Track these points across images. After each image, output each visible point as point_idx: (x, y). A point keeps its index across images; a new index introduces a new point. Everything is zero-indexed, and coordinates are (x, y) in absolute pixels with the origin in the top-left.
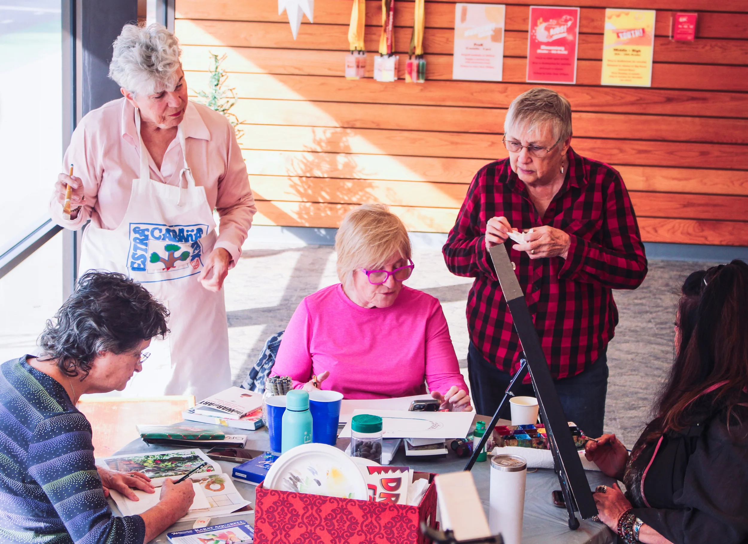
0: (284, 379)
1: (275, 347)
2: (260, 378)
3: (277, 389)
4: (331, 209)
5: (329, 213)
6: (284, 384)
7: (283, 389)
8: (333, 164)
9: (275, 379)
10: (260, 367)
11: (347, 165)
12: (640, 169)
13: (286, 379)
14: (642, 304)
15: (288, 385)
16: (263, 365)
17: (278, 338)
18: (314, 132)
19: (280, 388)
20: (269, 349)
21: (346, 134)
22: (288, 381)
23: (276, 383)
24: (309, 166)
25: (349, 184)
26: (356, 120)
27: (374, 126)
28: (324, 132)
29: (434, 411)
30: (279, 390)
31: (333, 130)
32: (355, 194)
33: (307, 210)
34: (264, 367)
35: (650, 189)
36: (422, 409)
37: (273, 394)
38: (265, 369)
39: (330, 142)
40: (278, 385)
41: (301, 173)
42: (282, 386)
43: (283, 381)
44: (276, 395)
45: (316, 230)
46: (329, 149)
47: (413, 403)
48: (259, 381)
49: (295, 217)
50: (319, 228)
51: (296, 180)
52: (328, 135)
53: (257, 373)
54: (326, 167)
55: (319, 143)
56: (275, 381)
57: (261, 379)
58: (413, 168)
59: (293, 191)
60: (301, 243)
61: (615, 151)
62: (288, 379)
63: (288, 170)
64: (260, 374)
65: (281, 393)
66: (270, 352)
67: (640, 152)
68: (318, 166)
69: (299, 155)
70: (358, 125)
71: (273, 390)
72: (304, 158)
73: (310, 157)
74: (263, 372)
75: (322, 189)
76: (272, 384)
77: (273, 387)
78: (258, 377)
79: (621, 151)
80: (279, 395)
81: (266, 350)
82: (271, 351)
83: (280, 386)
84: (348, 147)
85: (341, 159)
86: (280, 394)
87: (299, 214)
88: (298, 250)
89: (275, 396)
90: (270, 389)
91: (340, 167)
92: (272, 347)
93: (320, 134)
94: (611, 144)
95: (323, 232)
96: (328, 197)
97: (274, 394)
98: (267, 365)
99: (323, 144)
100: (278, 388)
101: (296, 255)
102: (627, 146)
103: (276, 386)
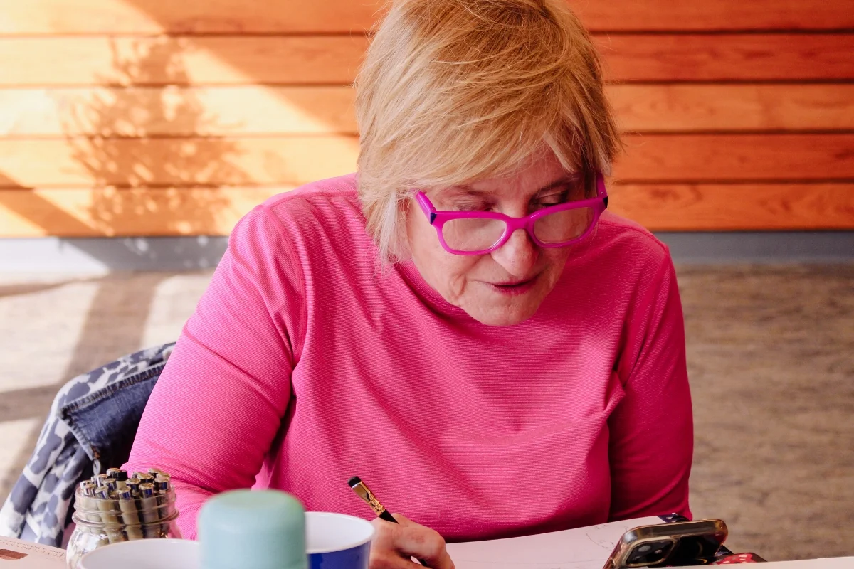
0: (143, 481)
1: (81, 412)
2: (44, 505)
3: (120, 519)
4: (155, 198)
5: (152, 206)
6: (145, 500)
7: (141, 517)
8: (156, 108)
9: (111, 481)
10: (43, 473)
11: (182, 110)
12: (751, 90)
13: (151, 481)
14: (800, 340)
15: (159, 501)
16: (50, 469)
17: (90, 385)
18: (113, 47)
19: (131, 515)
20: (64, 419)
21: (177, 49)
22: (158, 487)
23: (117, 497)
24: (108, 116)
25: (189, 148)
26: (195, 19)
27: (231, 28)
28: (135, 46)
29: (701, 563)
30: (126, 520)
31: (151, 42)
32: (202, 165)
33: (108, 204)
34: (52, 472)
35: (774, 126)
36: (659, 556)
37: (103, 536)
38: (57, 480)
39: (146, 65)
40: (123, 504)
41: (90, 129)
42: (138, 505)
43: (142, 487)
44: (117, 540)
45: (127, 242)
46: (146, 78)
47: (629, 537)
48: (40, 517)
49: (84, 217)
50: (134, 237)
51: (84, 145)
52: (143, 51)
53: (32, 492)
54: (141, 115)
55: (125, 68)
56: (111, 488)
57: (47, 509)
58: (312, 109)
59: (77, 166)
60: (97, 268)
61: (703, 57)
62: (158, 480)
63: (65, 126)
64: (42, 497)
65: (134, 530)
66: (70, 429)
67: (752, 55)
68: (126, 115)
69: (87, 95)
70: (200, 27)
71: (104, 521)
72: (97, 98)
73: (109, 98)
74: (50, 490)
75: (135, 159)
76: (97, 502)
77: (103, 514)
78: (36, 506)
79: (715, 54)
80: (126, 538)
81: (57, 422)
82: (70, 424)
83: (130, 507)
84: (182, 74)
85: (171, 98)
86: (130, 534)
87: (94, 212)
88: (93, 280)
89: (113, 545)
90: (93, 519)
91: (170, 114)
92: (75, 414)
93: (127, 51)
94: (696, 42)
95: (142, 245)
96: (147, 175)
97: (111, 536)
98: (62, 467)
99: (135, 71)
100: (124, 516)
101: (90, 291)
102: (724, 45)
103: (117, 507)
